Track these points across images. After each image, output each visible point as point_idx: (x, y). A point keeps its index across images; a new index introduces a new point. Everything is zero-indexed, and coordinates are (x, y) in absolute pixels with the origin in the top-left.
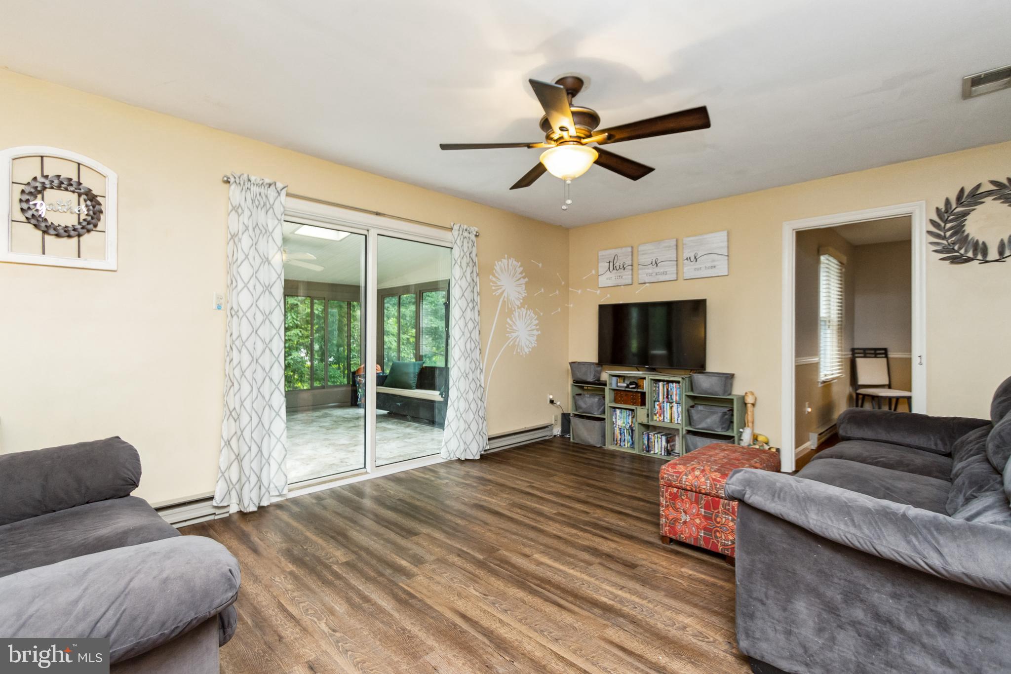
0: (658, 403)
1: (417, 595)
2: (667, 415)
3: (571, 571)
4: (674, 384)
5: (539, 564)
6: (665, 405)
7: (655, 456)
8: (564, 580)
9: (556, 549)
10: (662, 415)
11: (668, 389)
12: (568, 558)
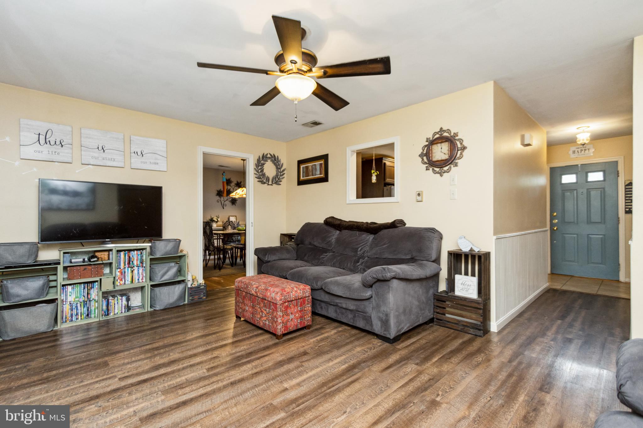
0: (119, 270)
2: (128, 278)
4: (136, 252)
6: (126, 270)
7: (116, 316)
10: (123, 280)
11: (130, 257)
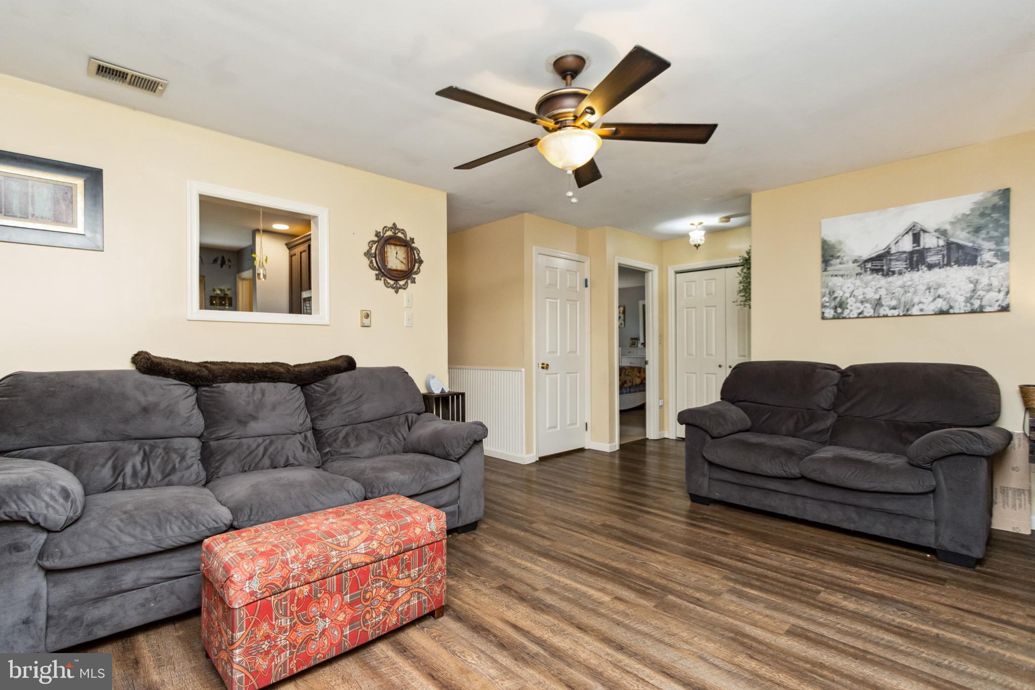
1: (702, 563)
3: (569, 582)
5: (602, 590)
8: (577, 574)
9: (584, 608)
12: (571, 596)
